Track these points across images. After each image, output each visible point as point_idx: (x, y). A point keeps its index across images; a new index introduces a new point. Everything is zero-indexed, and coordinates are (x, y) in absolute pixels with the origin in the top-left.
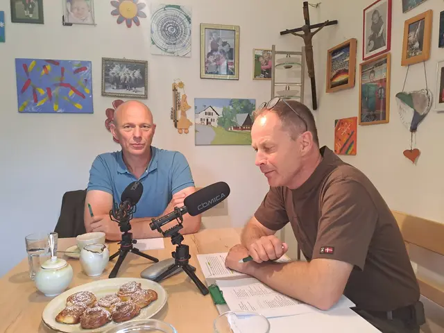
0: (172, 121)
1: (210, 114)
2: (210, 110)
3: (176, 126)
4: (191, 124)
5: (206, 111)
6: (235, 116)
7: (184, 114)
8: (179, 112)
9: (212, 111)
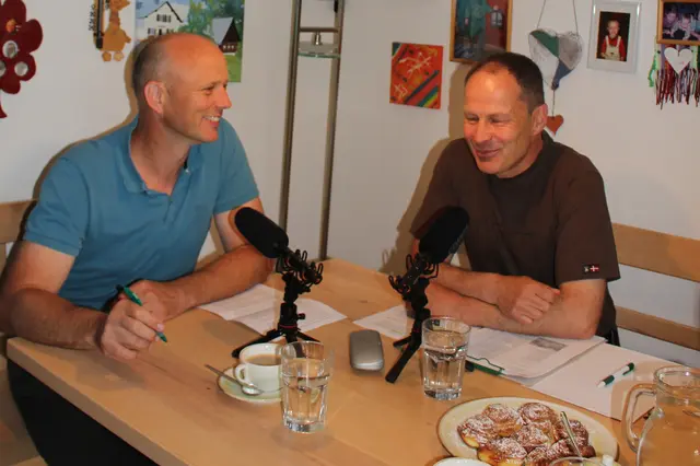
0: (92, 32)
1: (165, 19)
2: (165, 11)
3: (99, 44)
4: (128, 40)
5: (159, 12)
6: (210, 24)
7: (115, 19)
8: (107, 14)
9: (169, 13)
